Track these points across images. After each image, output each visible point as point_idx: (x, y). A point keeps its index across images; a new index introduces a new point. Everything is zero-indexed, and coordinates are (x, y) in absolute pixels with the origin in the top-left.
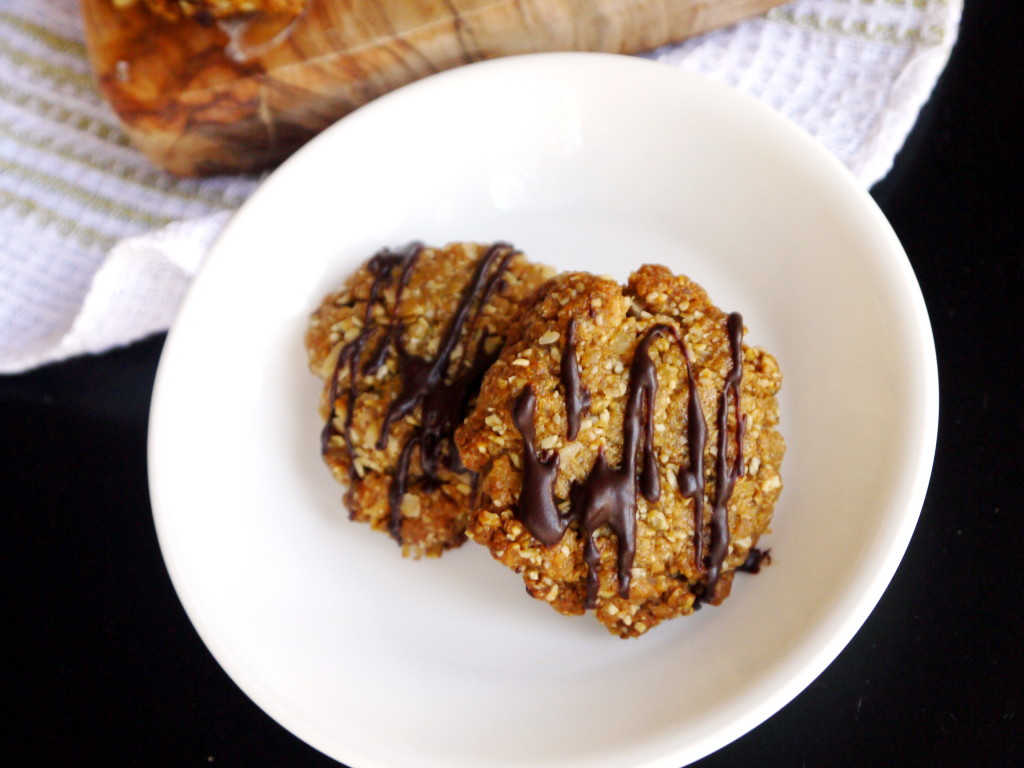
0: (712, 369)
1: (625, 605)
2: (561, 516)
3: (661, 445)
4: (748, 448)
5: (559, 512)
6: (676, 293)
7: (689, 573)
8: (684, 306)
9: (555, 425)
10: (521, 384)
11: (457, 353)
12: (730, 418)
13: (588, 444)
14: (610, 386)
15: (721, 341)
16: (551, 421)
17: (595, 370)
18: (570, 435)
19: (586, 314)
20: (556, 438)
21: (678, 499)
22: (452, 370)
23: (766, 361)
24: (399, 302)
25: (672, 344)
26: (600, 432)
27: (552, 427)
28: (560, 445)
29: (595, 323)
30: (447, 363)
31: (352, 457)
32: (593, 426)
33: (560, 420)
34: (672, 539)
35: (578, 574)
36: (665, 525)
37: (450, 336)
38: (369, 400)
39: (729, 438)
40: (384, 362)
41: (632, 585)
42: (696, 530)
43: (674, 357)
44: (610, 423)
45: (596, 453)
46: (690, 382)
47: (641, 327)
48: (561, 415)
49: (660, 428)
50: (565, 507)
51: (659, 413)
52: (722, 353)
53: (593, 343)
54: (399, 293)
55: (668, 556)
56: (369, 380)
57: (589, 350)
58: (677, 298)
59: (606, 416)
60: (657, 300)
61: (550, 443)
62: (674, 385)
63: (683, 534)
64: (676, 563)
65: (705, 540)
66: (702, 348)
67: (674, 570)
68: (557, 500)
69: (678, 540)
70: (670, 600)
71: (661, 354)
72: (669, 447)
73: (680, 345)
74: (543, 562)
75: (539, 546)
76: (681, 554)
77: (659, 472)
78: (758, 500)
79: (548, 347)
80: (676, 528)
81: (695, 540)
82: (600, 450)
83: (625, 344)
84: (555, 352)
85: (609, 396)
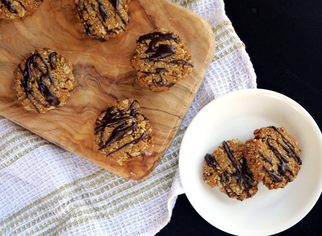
0: (279, 138)
2: (280, 176)
3: (282, 154)
4: (291, 142)
5: (279, 176)
6: (264, 132)
8: (267, 133)
9: (270, 166)
10: (262, 166)
12: (286, 141)
13: (275, 164)
14: (271, 154)
15: (276, 133)
17: (268, 154)
18: (272, 165)
19: (259, 148)
20: (271, 168)
21: (290, 158)
22: (240, 170)
23: (282, 129)
24: (221, 168)
25: (271, 140)
26: (275, 161)
29: (261, 148)
30: (238, 170)
31: (236, 194)
32: (273, 161)
35: (286, 180)
37: (234, 166)
38: (232, 185)
39: (288, 144)
41: (294, 174)
43: (274, 142)
46: (278, 143)
47: (265, 142)
48: (269, 164)
49: (281, 152)
50: (279, 174)
51: (279, 151)
52: (278, 134)
53: (264, 151)
54: (220, 166)
55: (294, 166)
56: (229, 182)
57: (264, 152)
59: (274, 158)
61: (270, 169)
62: (277, 145)
63: (294, 161)
65: (296, 159)
66: (275, 136)
67: (296, 166)
68: (278, 175)
69: (294, 163)
71: (271, 143)
73: (272, 139)
75: (281, 182)
77: (285, 158)
78: (297, 147)
79: (259, 158)
80: (292, 162)
82: (277, 163)
83: (266, 146)
84: (260, 157)
85: (272, 156)
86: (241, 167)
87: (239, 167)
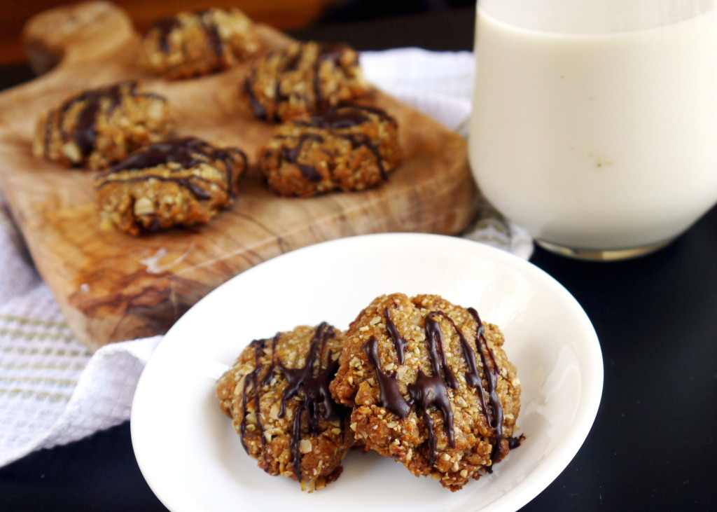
0: (468, 327)
1: (454, 454)
2: (406, 403)
3: (451, 364)
4: (499, 364)
5: (404, 401)
6: (436, 301)
7: (485, 430)
9: (391, 357)
10: (367, 337)
11: (317, 363)
12: (484, 350)
13: (411, 365)
14: (417, 335)
16: (388, 355)
17: (406, 329)
18: (400, 362)
19: (393, 306)
20: (393, 364)
21: (469, 389)
22: (316, 372)
24: (275, 352)
26: (416, 359)
27: (389, 359)
28: (396, 367)
29: (399, 310)
30: (312, 369)
31: (263, 432)
32: (412, 356)
33: (394, 354)
34: (471, 412)
35: (422, 438)
36: (465, 404)
38: (268, 395)
39: (487, 358)
40: (274, 377)
41: (456, 438)
42: (483, 406)
43: (446, 323)
44: (421, 354)
45: (417, 371)
46: (458, 332)
47: (423, 314)
48: (393, 351)
49: (448, 355)
50: (407, 398)
51: (446, 347)
52: (470, 321)
53: (401, 319)
54: (273, 349)
55: (471, 422)
56: (266, 387)
58: (438, 303)
59: (417, 351)
60: (427, 303)
61: (390, 367)
62: (450, 333)
63: (476, 409)
64: (477, 426)
65: (489, 412)
66: (459, 319)
67: (476, 430)
68: (403, 395)
69: (474, 413)
70: (478, 449)
72: (455, 364)
73: (448, 318)
74: (402, 430)
75: (397, 420)
76: (478, 421)
77: (455, 376)
78: (511, 391)
79: (376, 325)
80: (471, 405)
81: (484, 412)
82: (419, 367)
83: (417, 320)
84: (381, 325)
85: (417, 340)
86: (324, 367)
87: (321, 364)
